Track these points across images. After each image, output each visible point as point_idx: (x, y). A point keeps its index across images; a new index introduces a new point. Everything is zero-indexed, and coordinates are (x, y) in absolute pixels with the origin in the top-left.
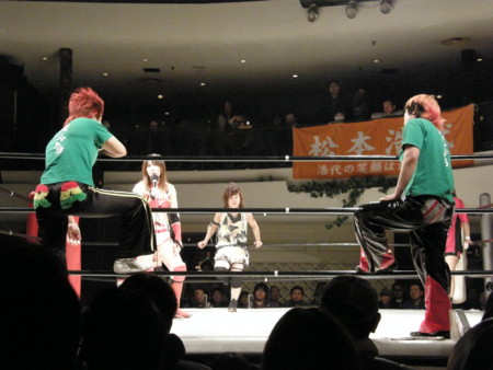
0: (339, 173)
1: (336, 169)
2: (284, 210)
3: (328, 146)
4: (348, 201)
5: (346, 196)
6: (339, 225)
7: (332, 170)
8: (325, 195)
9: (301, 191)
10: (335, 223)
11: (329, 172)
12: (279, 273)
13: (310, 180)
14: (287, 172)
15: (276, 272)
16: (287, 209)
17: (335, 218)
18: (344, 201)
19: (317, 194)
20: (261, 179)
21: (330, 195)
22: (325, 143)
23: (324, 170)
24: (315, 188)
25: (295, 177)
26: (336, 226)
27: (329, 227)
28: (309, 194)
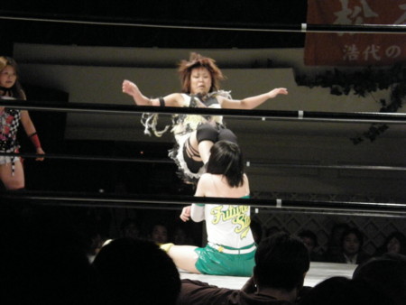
0: (377, 58)
1: (373, 51)
2: (296, 114)
3: (361, 14)
4: (388, 102)
5: (386, 94)
6: (372, 139)
7: (366, 52)
8: (352, 92)
9: (316, 84)
10: (366, 134)
11: (361, 56)
12: (283, 204)
13: (331, 68)
14: (296, 54)
15: (279, 201)
16: (301, 113)
17: (366, 128)
18: (383, 102)
19: (341, 89)
20: (255, 65)
21: (361, 92)
22: (358, 9)
23: (353, 52)
24: (338, 81)
25: (306, 62)
26: (367, 140)
27: (357, 140)
28: (328, 90)
